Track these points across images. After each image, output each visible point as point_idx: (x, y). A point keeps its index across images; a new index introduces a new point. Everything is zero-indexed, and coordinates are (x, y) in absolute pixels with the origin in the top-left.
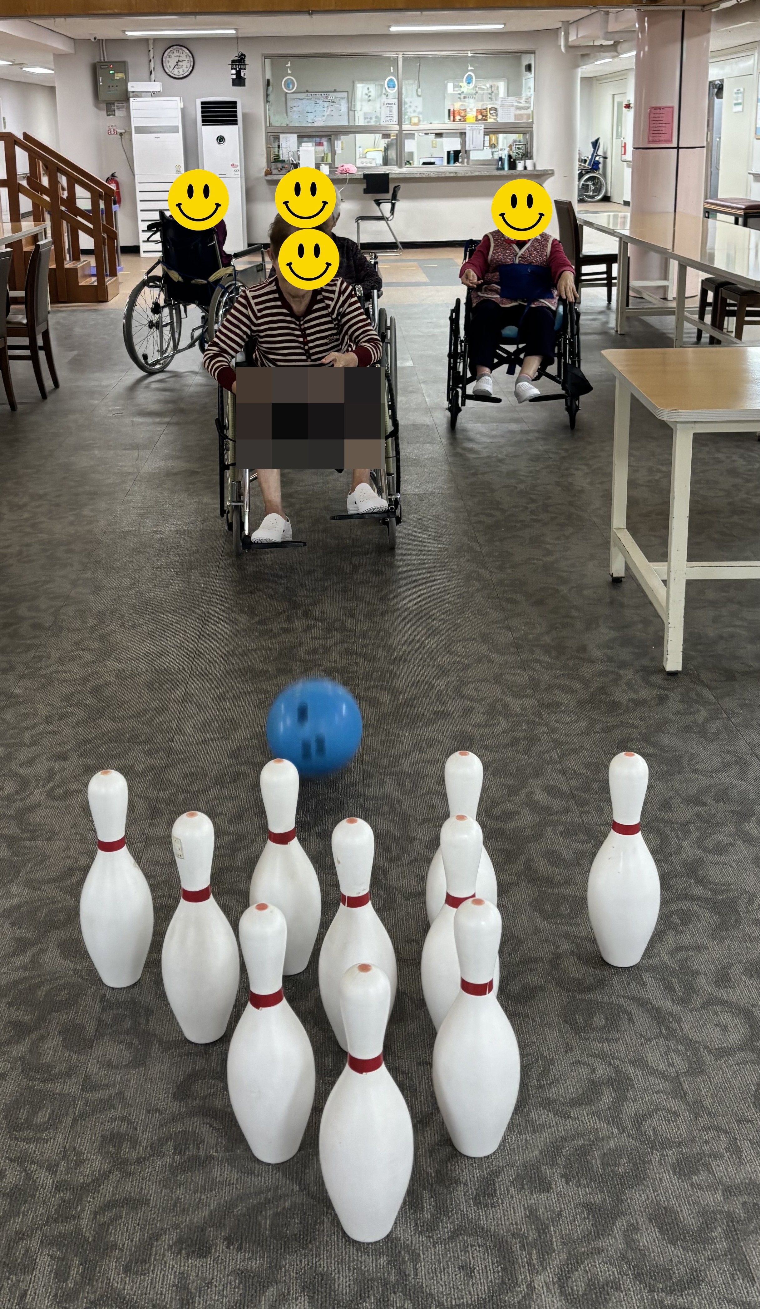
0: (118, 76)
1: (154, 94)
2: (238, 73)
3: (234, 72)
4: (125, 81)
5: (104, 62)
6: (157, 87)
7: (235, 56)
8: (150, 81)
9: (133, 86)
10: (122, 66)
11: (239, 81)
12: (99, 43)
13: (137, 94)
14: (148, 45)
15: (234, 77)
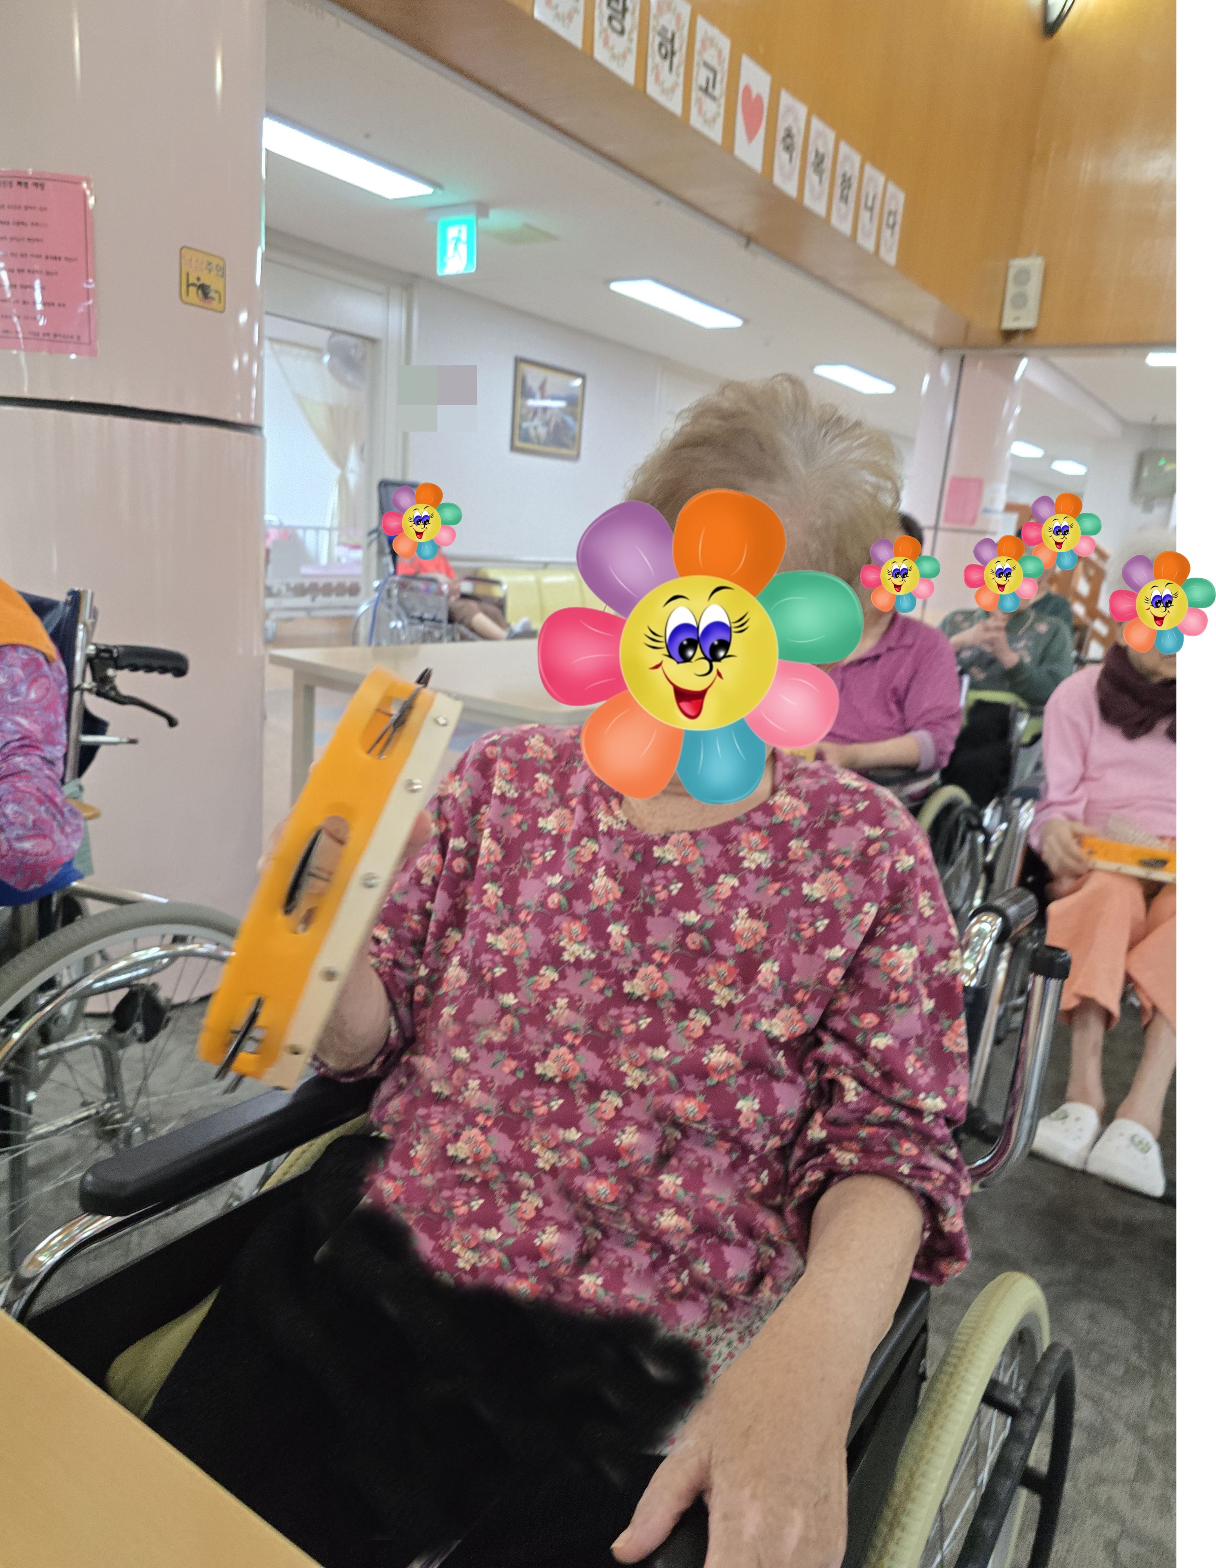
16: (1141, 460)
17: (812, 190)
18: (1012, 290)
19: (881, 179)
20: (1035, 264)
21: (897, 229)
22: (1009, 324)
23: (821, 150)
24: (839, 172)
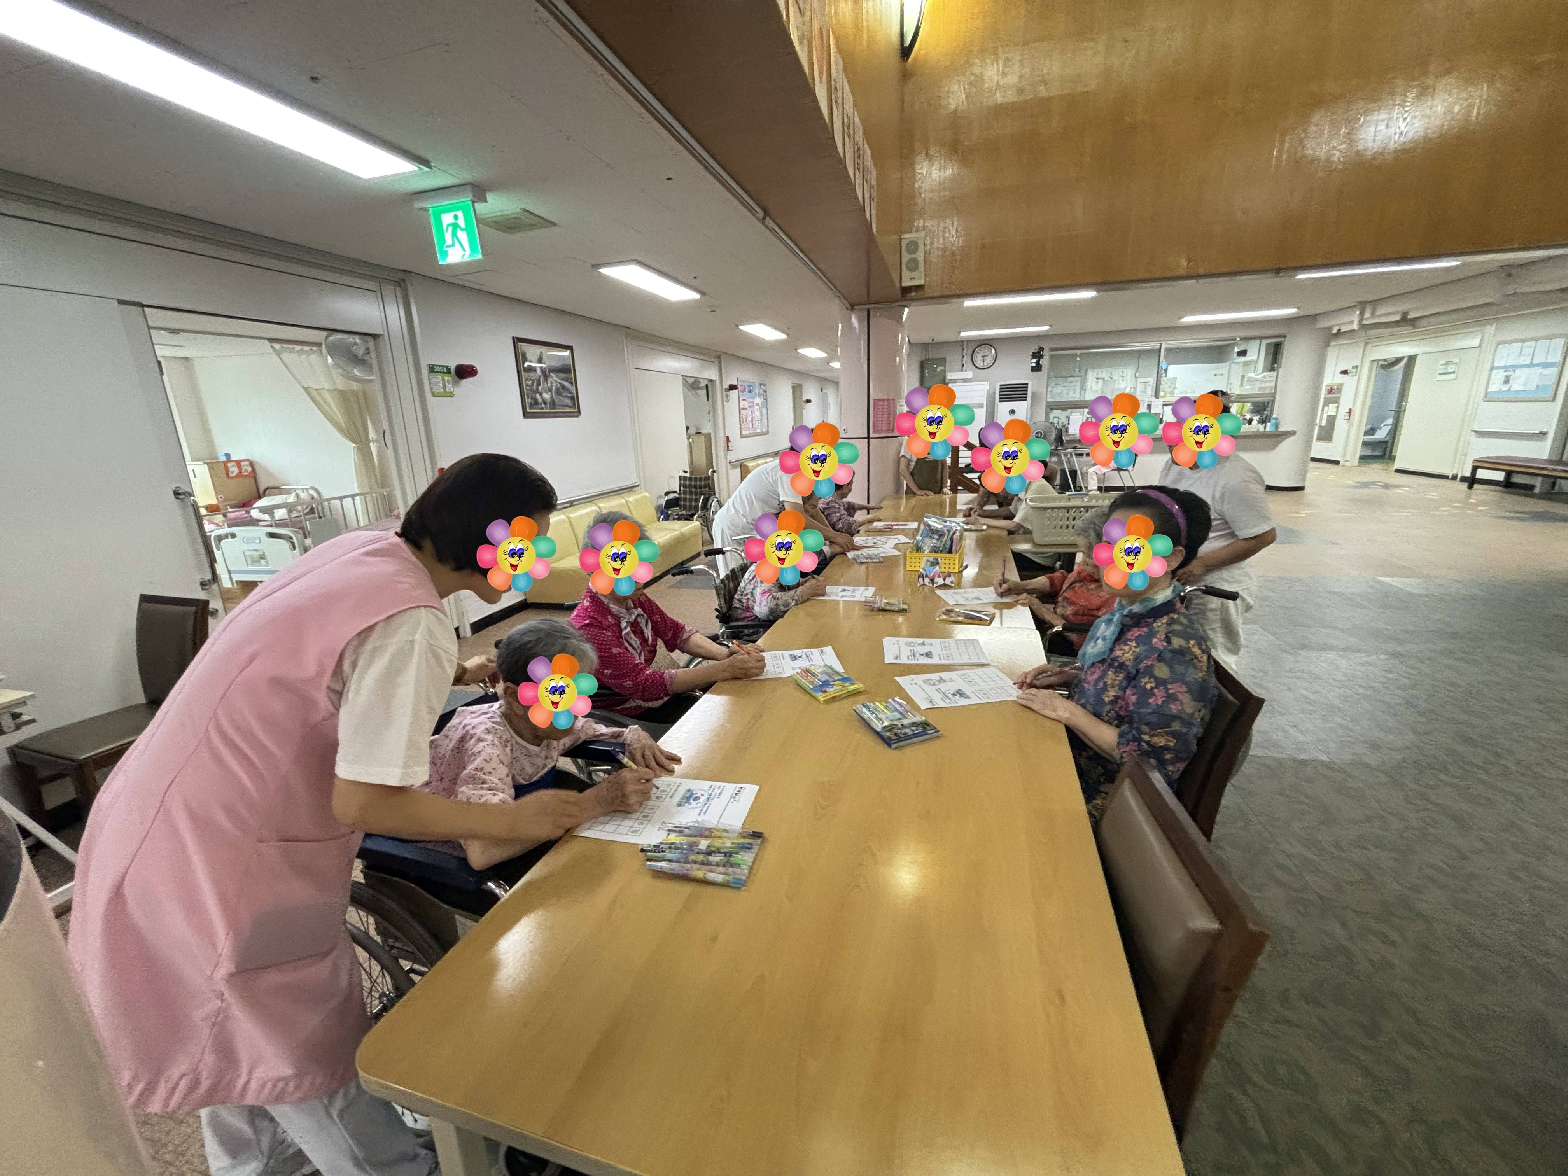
0: (940, 369)
1: (965, 380)
2: (1038, 363)
3: (1034, 361)
4: (944, 371)
5: (929, 359)
6: (969, 375)
7: (1035, 348)
8: (962, 370)
9: (950, 376)
10: (942, 361)
11: (1037, 368)
12: (925, 346)
13: (954, 381)
14: (963, 346)
15: (1034, 365)
16: (922, 366)
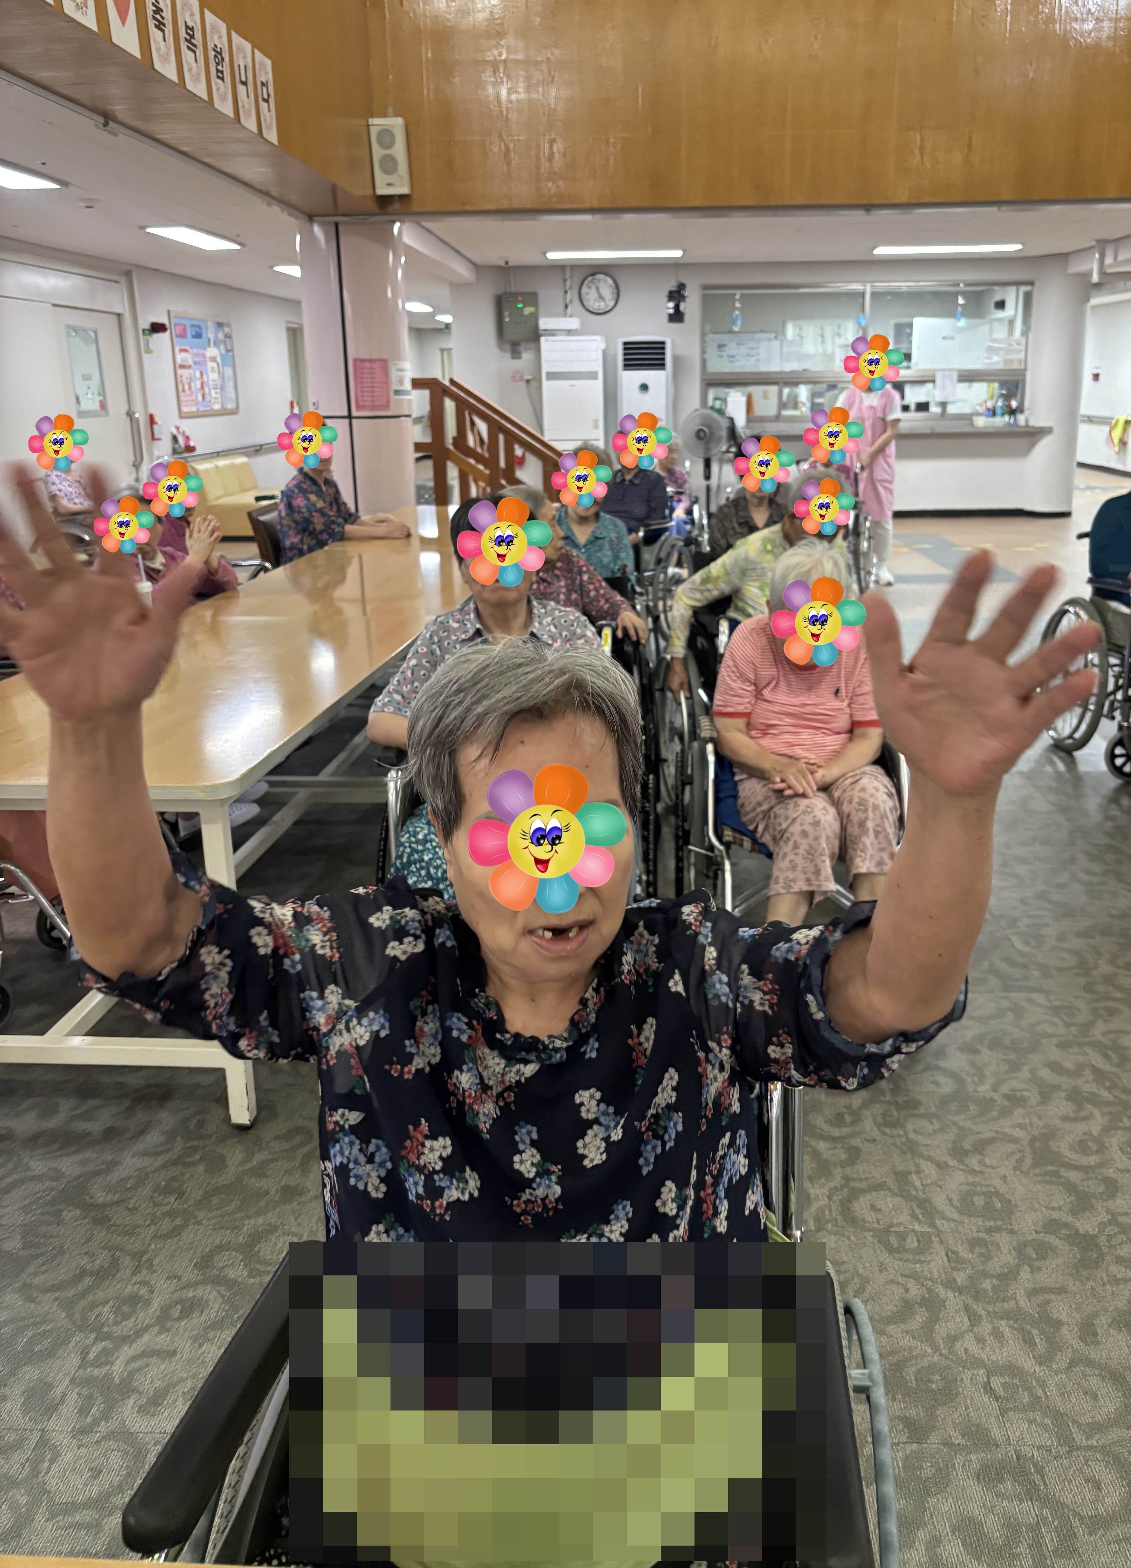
0: (528, 310)
1: (569, 332)
2: (677, 307)
3: (671, 305)
4: (535, 317)
5: (511, 293)
6: (573, 323)
7: (672, 285)
8: (565, 315)
9: (544, 323)
10: (532, 298)
11: (676, 316)
12: (505, 270)
13: (552, 333)
14: (564, 273)
15: (671, 311)
16: (500, 304)
17: (190, 70)
18: (378, 153)
19: (248, 46)
20: (396, 123)
21: (272, 101)
22: (382, 190)
23: (190, 24)
24: (210, 46)
